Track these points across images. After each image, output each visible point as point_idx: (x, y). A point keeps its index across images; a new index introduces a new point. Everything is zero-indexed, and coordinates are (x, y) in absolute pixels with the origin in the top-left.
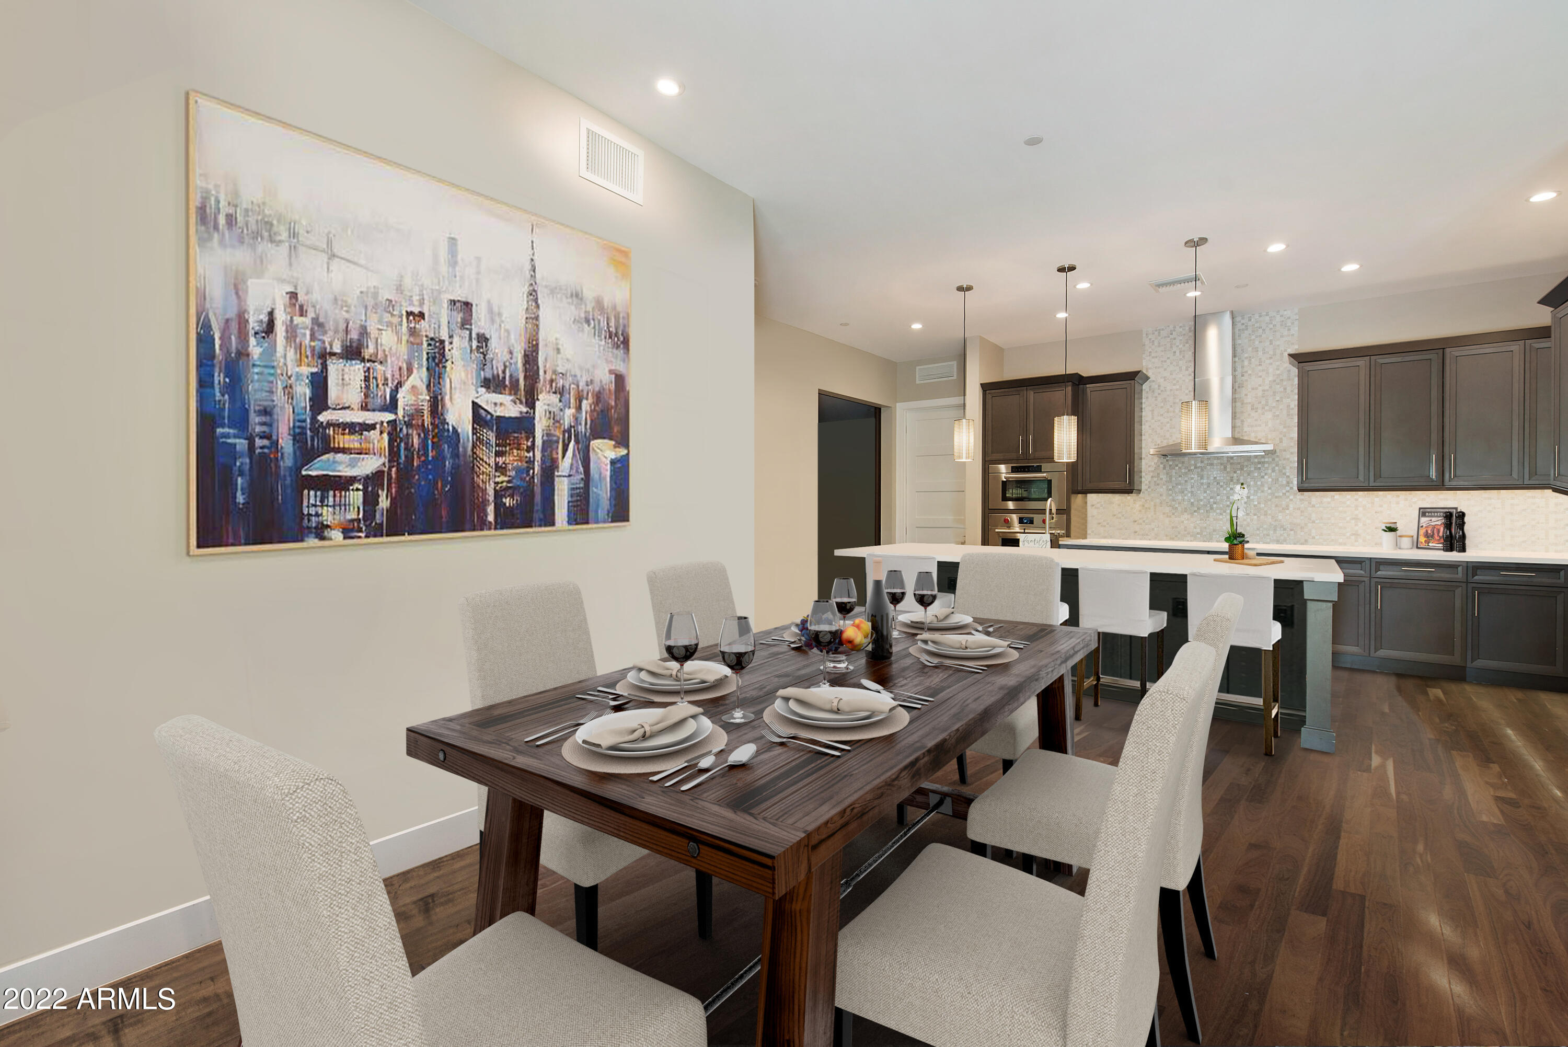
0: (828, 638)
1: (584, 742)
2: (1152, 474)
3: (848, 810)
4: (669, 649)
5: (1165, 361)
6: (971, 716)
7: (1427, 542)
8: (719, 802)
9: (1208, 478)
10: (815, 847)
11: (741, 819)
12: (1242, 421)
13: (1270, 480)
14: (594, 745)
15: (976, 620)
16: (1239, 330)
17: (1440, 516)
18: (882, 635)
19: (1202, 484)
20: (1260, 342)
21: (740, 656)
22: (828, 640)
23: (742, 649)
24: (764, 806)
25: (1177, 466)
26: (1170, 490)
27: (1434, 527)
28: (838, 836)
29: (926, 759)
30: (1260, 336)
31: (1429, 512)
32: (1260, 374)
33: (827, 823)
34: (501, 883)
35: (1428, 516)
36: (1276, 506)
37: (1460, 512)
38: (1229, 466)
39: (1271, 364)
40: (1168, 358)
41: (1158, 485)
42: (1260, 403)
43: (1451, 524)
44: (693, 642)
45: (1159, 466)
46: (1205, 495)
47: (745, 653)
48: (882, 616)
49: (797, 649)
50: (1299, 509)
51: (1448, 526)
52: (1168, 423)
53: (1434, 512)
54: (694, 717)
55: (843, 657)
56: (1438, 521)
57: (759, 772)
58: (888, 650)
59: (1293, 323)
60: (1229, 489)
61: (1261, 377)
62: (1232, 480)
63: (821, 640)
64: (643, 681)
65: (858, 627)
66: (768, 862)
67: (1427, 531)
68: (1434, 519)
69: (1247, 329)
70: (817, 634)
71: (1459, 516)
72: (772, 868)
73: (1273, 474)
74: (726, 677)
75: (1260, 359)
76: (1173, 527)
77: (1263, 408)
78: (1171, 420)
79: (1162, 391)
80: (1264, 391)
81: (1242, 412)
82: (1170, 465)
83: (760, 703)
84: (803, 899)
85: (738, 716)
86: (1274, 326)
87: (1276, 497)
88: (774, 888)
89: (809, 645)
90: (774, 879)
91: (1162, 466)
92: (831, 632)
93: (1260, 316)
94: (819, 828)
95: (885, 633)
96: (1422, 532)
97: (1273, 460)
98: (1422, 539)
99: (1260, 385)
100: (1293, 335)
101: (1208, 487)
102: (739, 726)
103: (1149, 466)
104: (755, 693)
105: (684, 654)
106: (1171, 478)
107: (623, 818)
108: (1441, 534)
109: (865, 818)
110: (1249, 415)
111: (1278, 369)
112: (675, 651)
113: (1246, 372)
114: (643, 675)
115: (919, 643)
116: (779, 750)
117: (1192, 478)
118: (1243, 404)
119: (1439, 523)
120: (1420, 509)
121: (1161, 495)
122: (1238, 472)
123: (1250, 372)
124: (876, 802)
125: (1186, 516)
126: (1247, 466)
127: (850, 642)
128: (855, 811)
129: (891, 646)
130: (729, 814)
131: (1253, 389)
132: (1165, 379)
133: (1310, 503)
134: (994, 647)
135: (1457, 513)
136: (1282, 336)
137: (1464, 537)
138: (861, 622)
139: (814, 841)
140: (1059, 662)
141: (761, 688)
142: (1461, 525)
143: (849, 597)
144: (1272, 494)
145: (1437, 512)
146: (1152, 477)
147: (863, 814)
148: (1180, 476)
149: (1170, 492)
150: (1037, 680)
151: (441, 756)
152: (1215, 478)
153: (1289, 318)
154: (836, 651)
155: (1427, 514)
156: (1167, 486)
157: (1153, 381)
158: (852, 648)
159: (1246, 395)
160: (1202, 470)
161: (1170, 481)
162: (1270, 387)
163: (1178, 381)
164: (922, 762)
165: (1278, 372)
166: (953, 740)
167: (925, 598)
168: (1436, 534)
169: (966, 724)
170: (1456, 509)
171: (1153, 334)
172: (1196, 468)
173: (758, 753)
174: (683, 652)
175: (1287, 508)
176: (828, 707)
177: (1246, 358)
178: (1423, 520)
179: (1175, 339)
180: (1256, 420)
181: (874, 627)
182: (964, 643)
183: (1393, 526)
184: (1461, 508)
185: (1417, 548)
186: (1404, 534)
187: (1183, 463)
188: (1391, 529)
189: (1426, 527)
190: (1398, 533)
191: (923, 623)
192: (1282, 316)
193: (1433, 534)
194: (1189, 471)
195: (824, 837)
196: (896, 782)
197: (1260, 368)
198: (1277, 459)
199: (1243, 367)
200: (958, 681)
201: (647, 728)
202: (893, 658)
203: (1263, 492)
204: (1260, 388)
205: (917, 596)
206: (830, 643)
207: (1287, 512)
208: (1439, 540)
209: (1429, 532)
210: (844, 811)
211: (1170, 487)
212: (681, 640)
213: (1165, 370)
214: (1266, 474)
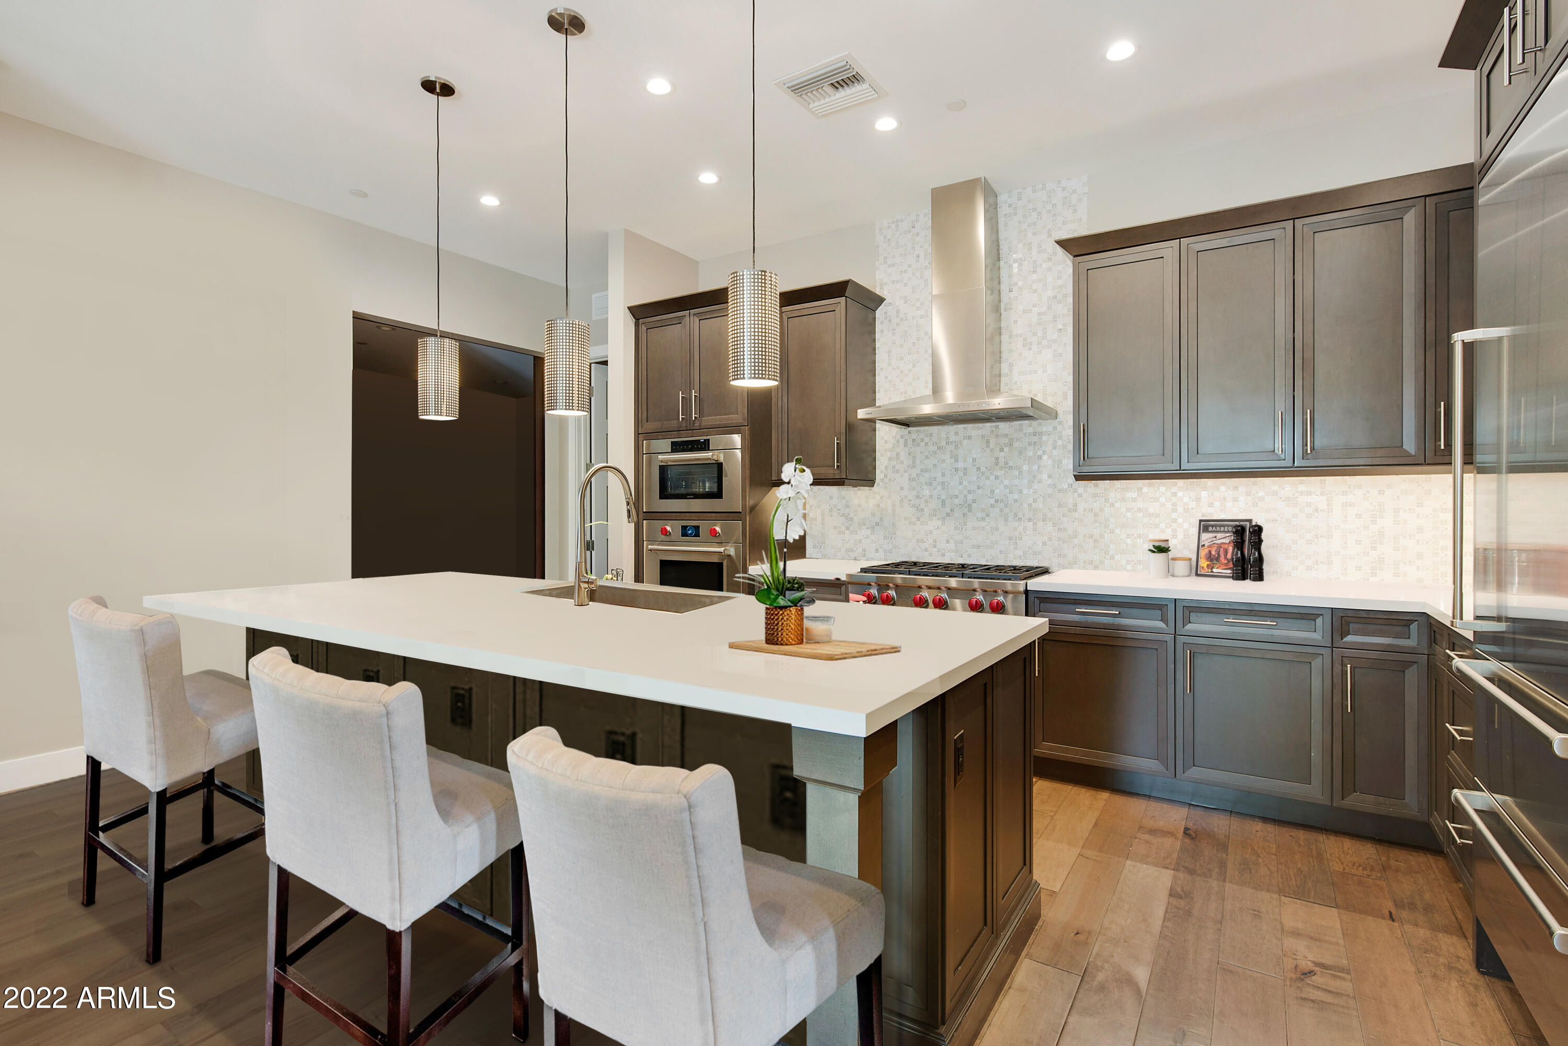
2: (889, 454)
5: (906, 271)
7: (1211, 567)
9: (965, 461)
12: (1011, 365)
13: (1050, 462)
16: (1006, 215)
17: (1228, 532)
19: (956, 470)
20: (1034, 234)
25: (922, 440)
26: (914, 480)
27: (1220, 546)
30: (1035, 224)
31: (1212, 526)
32: (1035, 286)
35: (1212, 532)
36: (1060, 506)
37: (1256, 526)
38: (993, 441)
39: (1049, 269)
40: (910, 266)
41: (898, 471)
42: (1035, 334)
43: (1243, 542)
45: (898, 442)
46: (961, 487)
50: (1091, 510)
51: (1239, 545)
52: (910, 371)
53: (1220, 526)
56: (1226, 538)
59: (1080, 200)
60: (992, 478)
61: (1035, 291)
62: (997, 464)
67: (1210, 552)
68: (1219, 535)
69: (1015, 214)
71: (1254, 531)
73: (1055, 453)
75: (1034, 262)
76: (918, 541)
77: (1039, 343)
78: (914, 366)
79: (902, 319)
80: (1040, 314)
81: (1011, 351)
82: (914, 440)
86: (1054, 205)
87: (1060, 491)
91: (902, 441)
93: (1034, 191)
96: (1203, 553)
97: (1055, 428)
98: (1204, 563)
99: (1034, 306)
100: (1080, 219)
101: (965, 474)
103: (886, 442)
106: (914, 462)
108: (1229, 556)
110: (1020, 354)
111: (1059, 278)
113: (1016, 284)
117: (943, 461)
118: (1011, 337)
119: (1227, 541)
120: (1201, 521)
121: (902, 489)
122: (1006, 449)
123: (1020, 283)
125: (936, 523)
126: (1018, 440)
131: (1025, 311)
132: (906, 299)
133: (1107, 500)
135: (1251, 526)
136: (1064, 223)
137: (1260, 559)
142: (1257, 544)
144: (1054, 486)
145: (1224, 526)
146: (890, 459)
148: (927, 457)
149: (914, 484)
152: (974, 460)
153: (1075, 191)
155: (1210, 529)
156: (910, 475)
157: (890, 304)
159: (1016, 322)
160: (956, 447)
161: (914, 467)
162: (1049, 308)
163: (922, 303)
165: (1060, 282)
168: (1222, 556)
170: (1250, 521)
171: (889, 227)
172: (947, 443)
175: (1075, 508)
177: (1015, 261)
178: (1206, 536)
179: (918, 234)
180: (1030, 363)
183: (1163, 545)
184: (1258, 521)
185: (1197, 575)
186: (1179, 556)
187: (931, 435)
188: (1161, 549)
189: (1209, 547)
190: (1171, 554)
192: (1064, 189)
193: (1219, 555)
194: (939, 448)
197: (1035, 276)
198: (1059, 428)
199: (1010, 276)
203: (1040, 482)
204: (1035, 310)
207: (1076, 515)
208: (1226, 565)
209: (1213, 553)
211: (914, 475)
213: (905, 285)
214: (1044, 452)
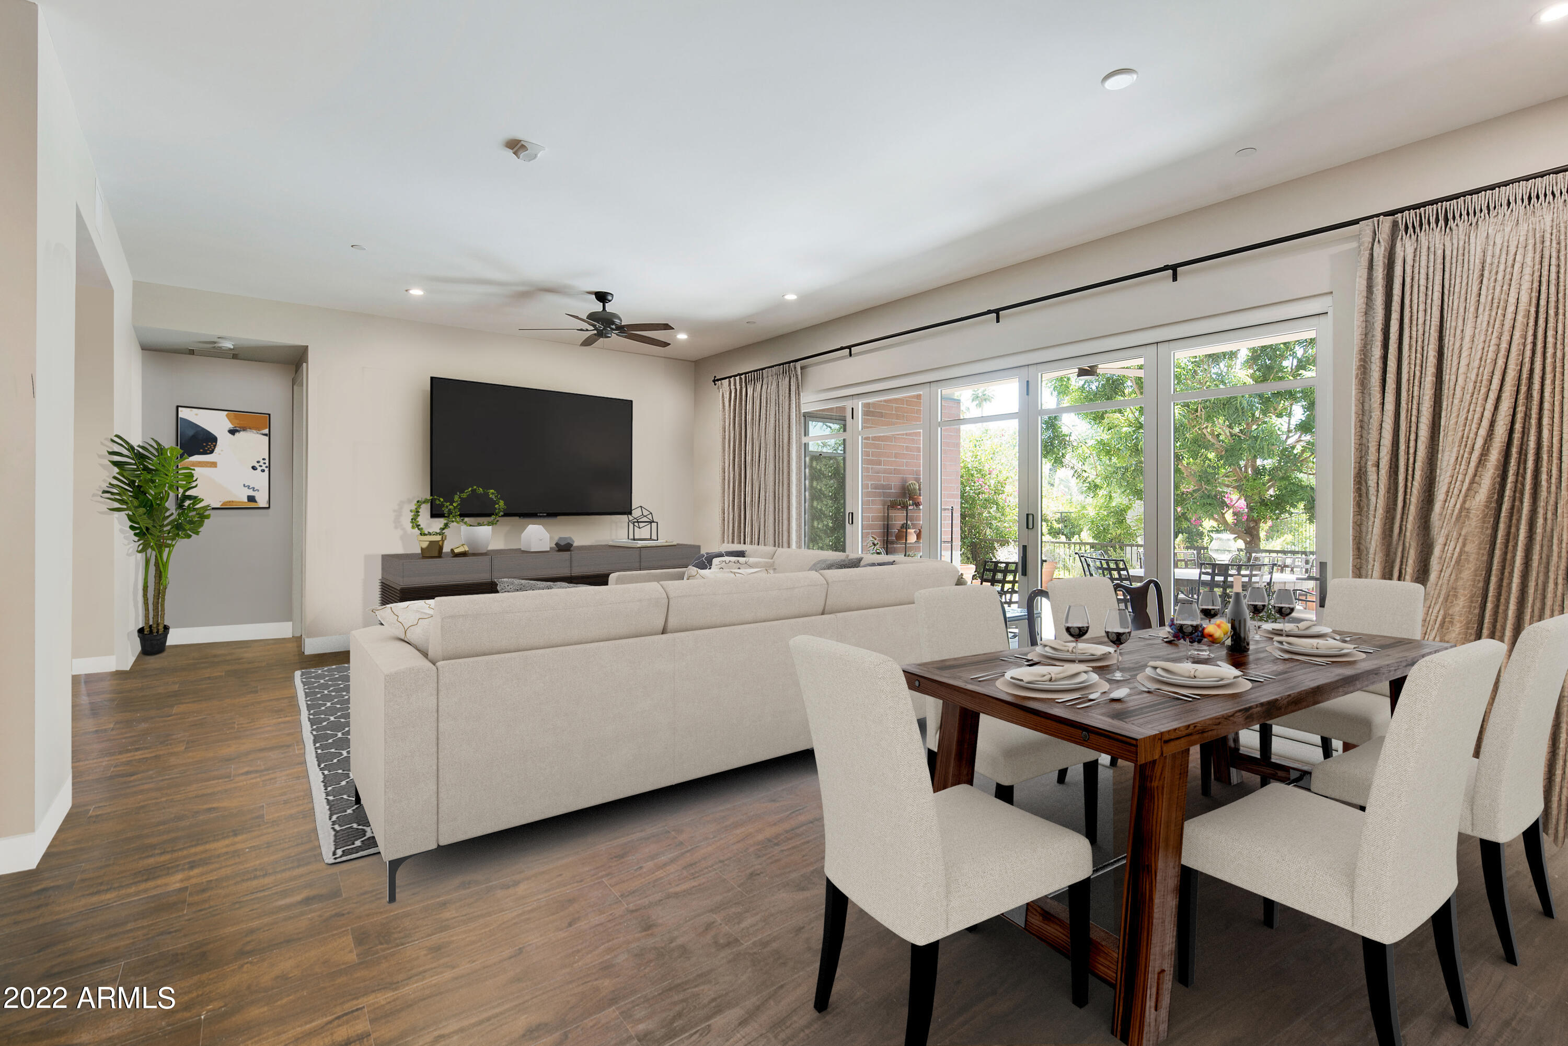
0: (1190, 629)
1: (1012, 678)
3: (1192, 727)
4: (1068, 630)
6: (1303, 689)
8: (1103, 714)
10: (1166, 742)
11: (1116, 723)
14: (1018, 680)
15: (1334, 632)
18: (1240, 636)
21: (1119, 635)
22: (1190, 631)
23: (1121, 630)
24: (1132, 719)
28: (1183, 740)
29: (1259, 709)
33: (1175, 730)
34: (951, 770)
44: (1086, 625)
47: (1124, 633)
48: (1240, 621)
49: (1170, 642)
54: (1085, 672)
55: (1205, 648)
57: (1131, 704)
58: (1245, 647)
63: (1185, 630)
64: (1047, 652)
65: (1219, 626)
66: (1134, 742)
70: (1181, 626)
72: (1136, 746)
74: (1110, 653)
83: (1135, 671)
84: (1160, 780)
85: (1118, 675)
88: (1137, 758)
89: (1176, 636)
90: (1137, 752)
92: (1192, 626)
94: (1169, 731)
95: (1242, 635)
102: (1118, 681)
104: (1131, 666)
105: (1078, 633)
107: (1039, 718)
109: (1205, 735)
112: (1072, 630)
114: (1047, 649)
115: (1275, 643)
116: (1147, 695)
124: (1215, 727)
127: (1211, 636)
128: (1197, 728)
129: (1248, 644)
130: (1110, 720)
134: (1343, 649)
138: (1221, 623)
139: (1166, 737)
140: (1404, 664)
141: (1136, 663)
143: (1213, 605)
147: (1203, 732)
150: (1376, 674)
151: (917, 683)
154: (1199, 642)
158: (1213, 640)
164: (1255, 710)
166: (1285, 702)
167: (1283, 610)
169: (1298, 693)
173: (1129, 695)
174: (1077, 631)
176: (1187, 675)
181: (1233, 627)
182: (1315, 645)
191: (1282, 630)
195: (1173, 737)
196: (1231, 718)
200: (1301, 669)
201: (1053, 676)
202: (1249, 652)
205: (1277, 608)
206: (1191, 633)
210: (1189, 726)
212: (1076, 623)
